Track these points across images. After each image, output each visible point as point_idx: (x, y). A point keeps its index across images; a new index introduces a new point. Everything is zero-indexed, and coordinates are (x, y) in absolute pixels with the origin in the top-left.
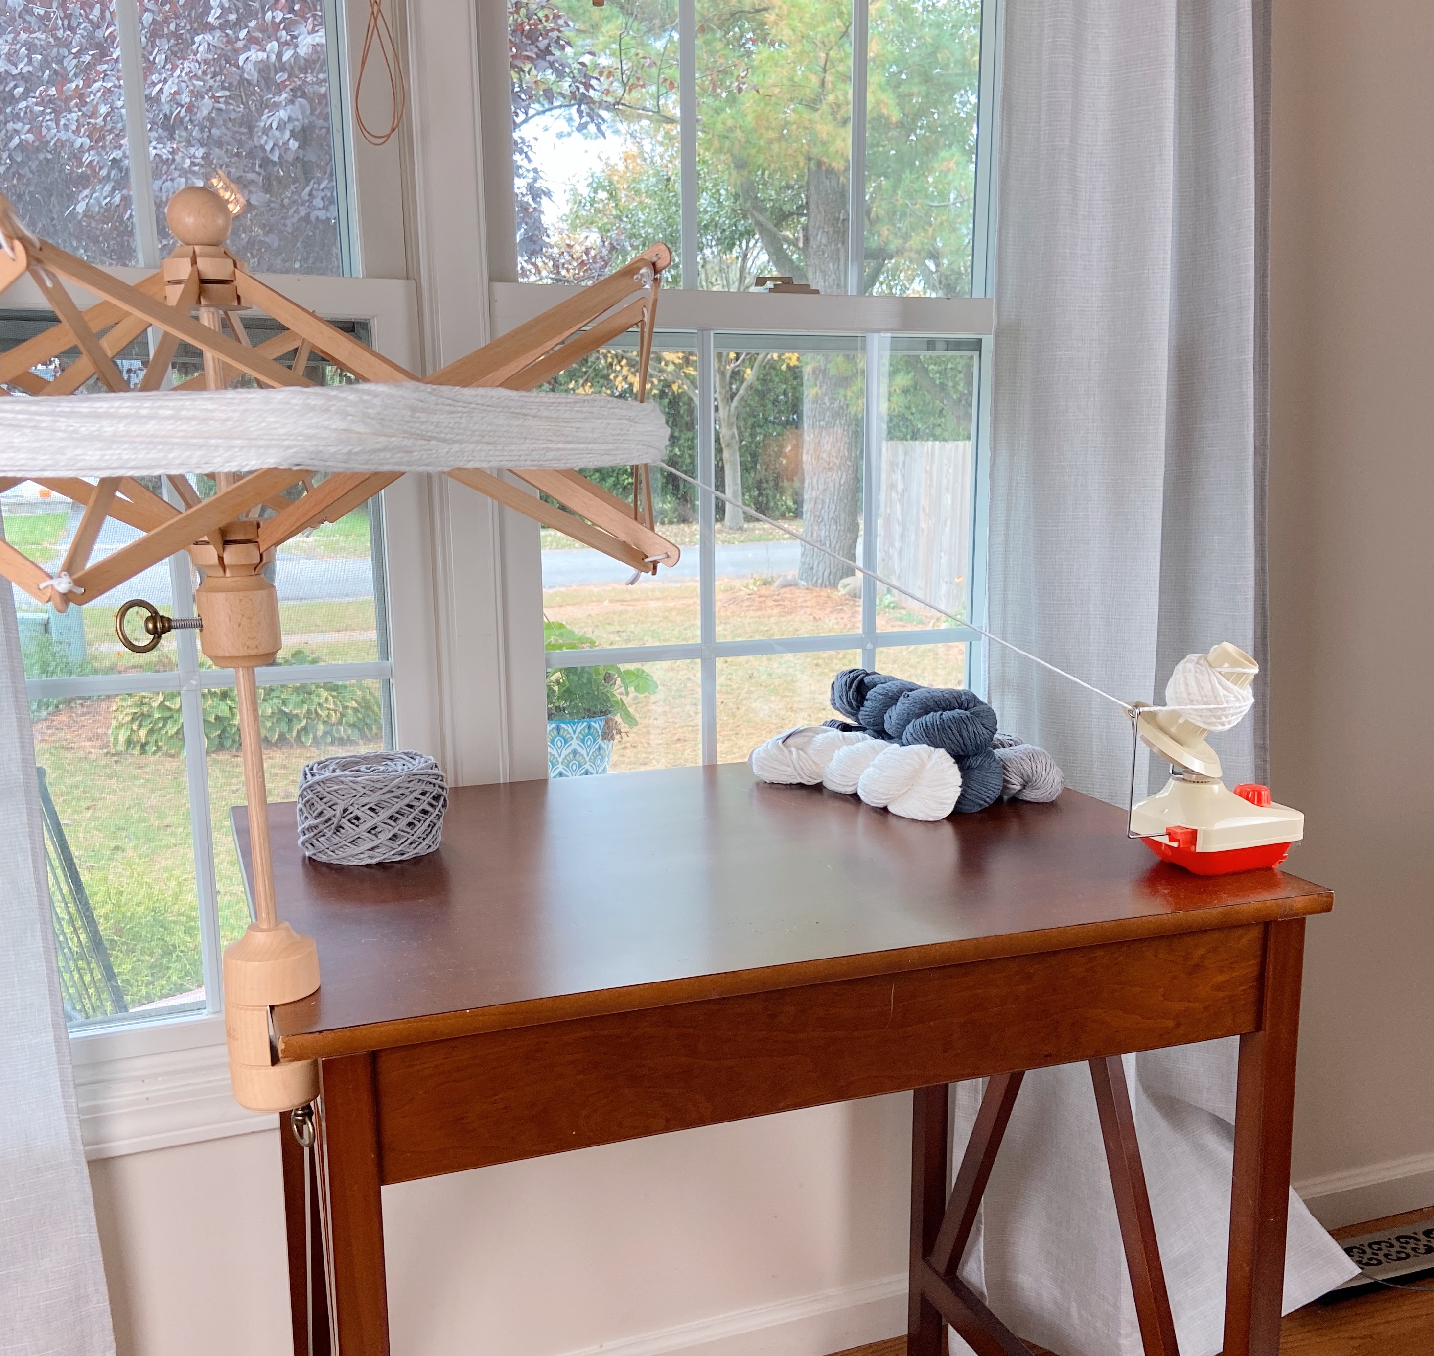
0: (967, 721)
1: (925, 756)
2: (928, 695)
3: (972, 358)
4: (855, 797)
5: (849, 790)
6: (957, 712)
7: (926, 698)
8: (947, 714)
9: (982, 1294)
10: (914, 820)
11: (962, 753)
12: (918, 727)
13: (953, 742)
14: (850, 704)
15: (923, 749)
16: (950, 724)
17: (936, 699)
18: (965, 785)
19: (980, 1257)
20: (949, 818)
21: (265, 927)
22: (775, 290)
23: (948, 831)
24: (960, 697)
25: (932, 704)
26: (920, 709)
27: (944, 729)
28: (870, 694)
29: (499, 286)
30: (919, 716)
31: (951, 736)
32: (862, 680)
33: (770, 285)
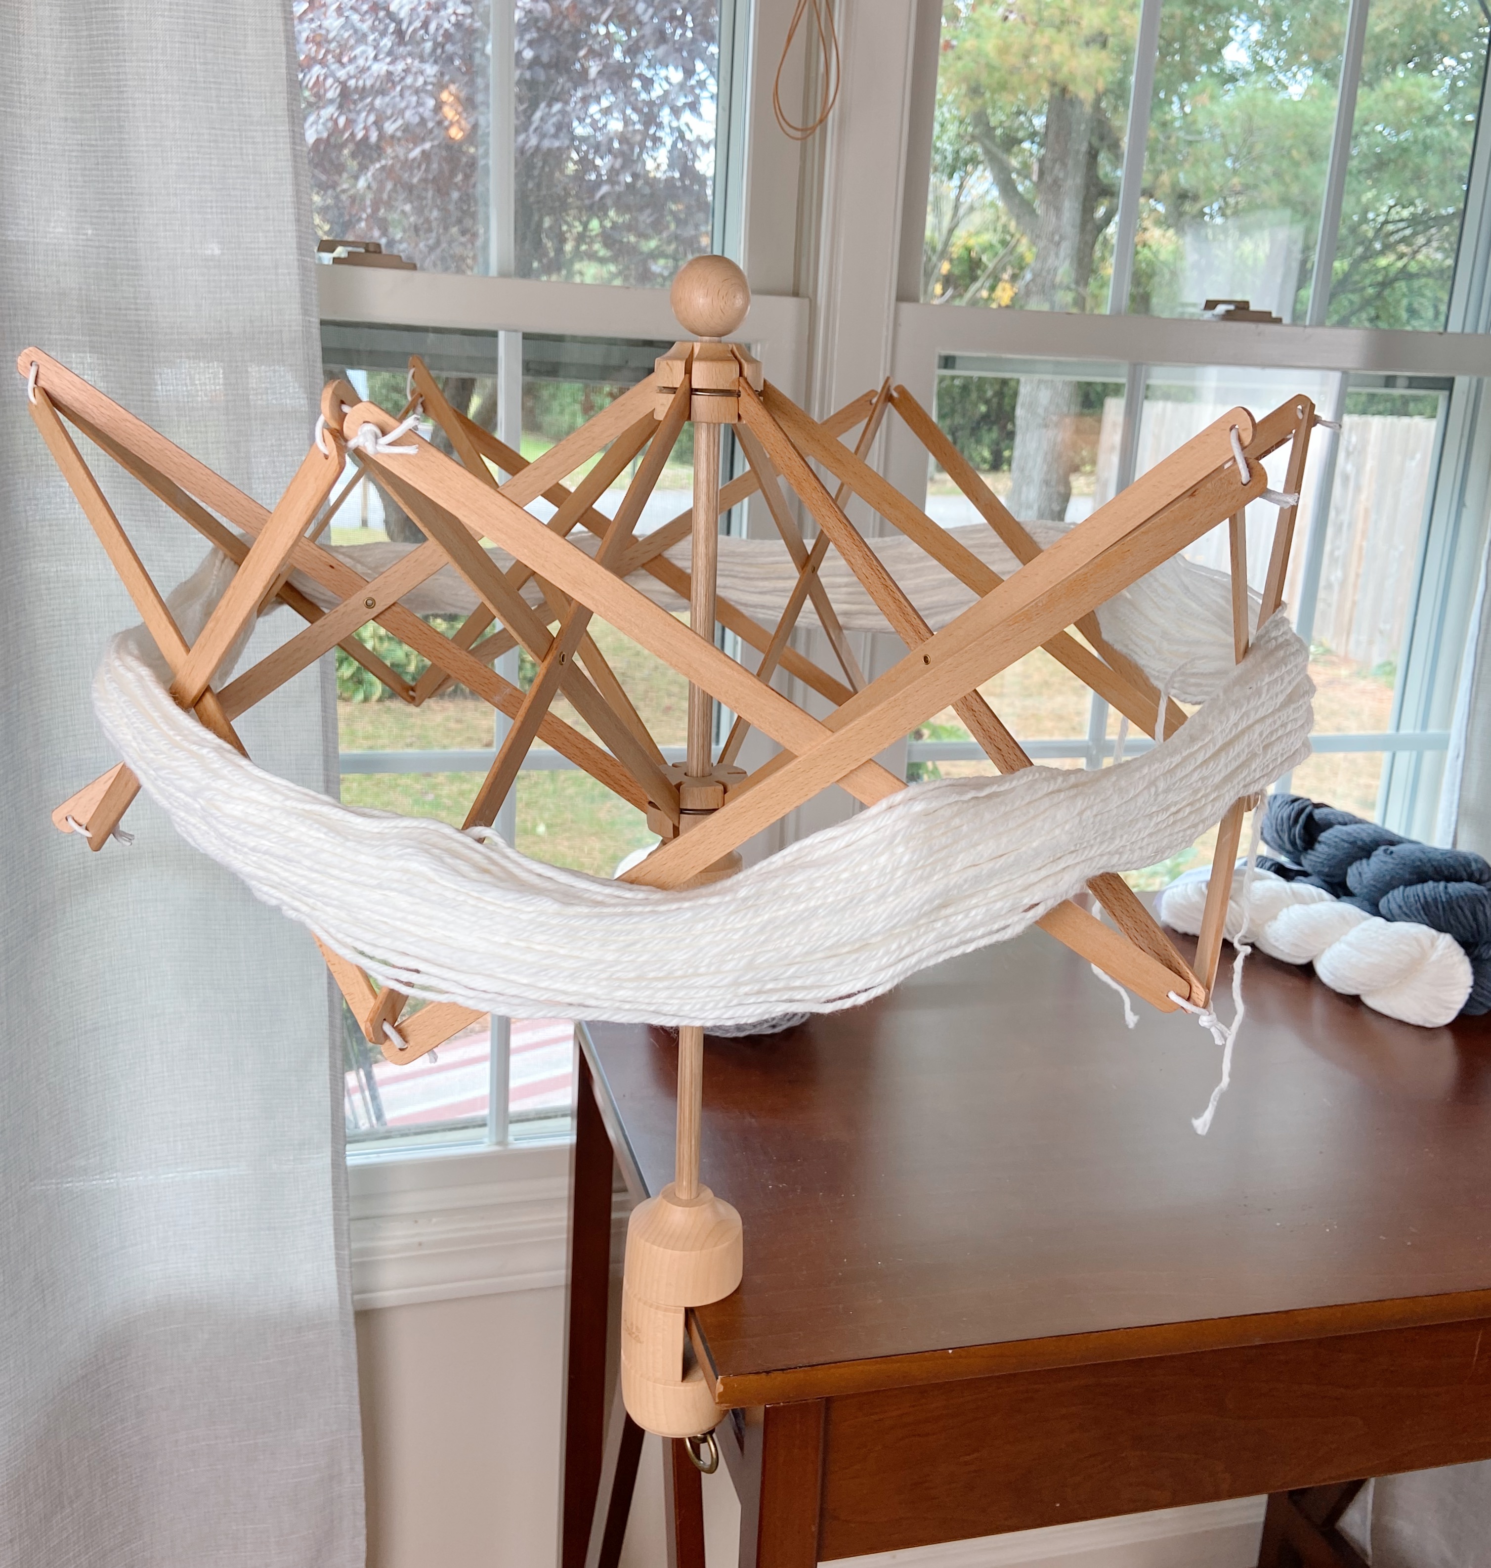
0: (1484, 901)
1: (1426, 943)
2: (1422, 856)
3: (1437, 399)
4: (1307, 971)
5: (1301, 960)
6: (1467, 887)
7: (1421, 860)
8: (1455, 888)
9: (1364, 1552)
10: (1401, 1023)
11: (1471, 940)
12: (1412, 899)
13: (1464, 927)
14: (1293, 843)
15: (1421, 931)
16: (1462, 903)
17: (1435, 863)
18: (1476, 984)
19: (1366, 1508)
20: (1451, 1026)
21: (684, 1196)
22: (1228, 316)
23: (1447, 1043)
24: (1469, 865)
25: (1430, 871)
26: (1411, 873)
27: (1452, 909)
28: (1324, 836)
29: (905, 307)
30: (1409, 883)
31: (1462, 918)
32: (1310, 816)
33: (1221, 309)
